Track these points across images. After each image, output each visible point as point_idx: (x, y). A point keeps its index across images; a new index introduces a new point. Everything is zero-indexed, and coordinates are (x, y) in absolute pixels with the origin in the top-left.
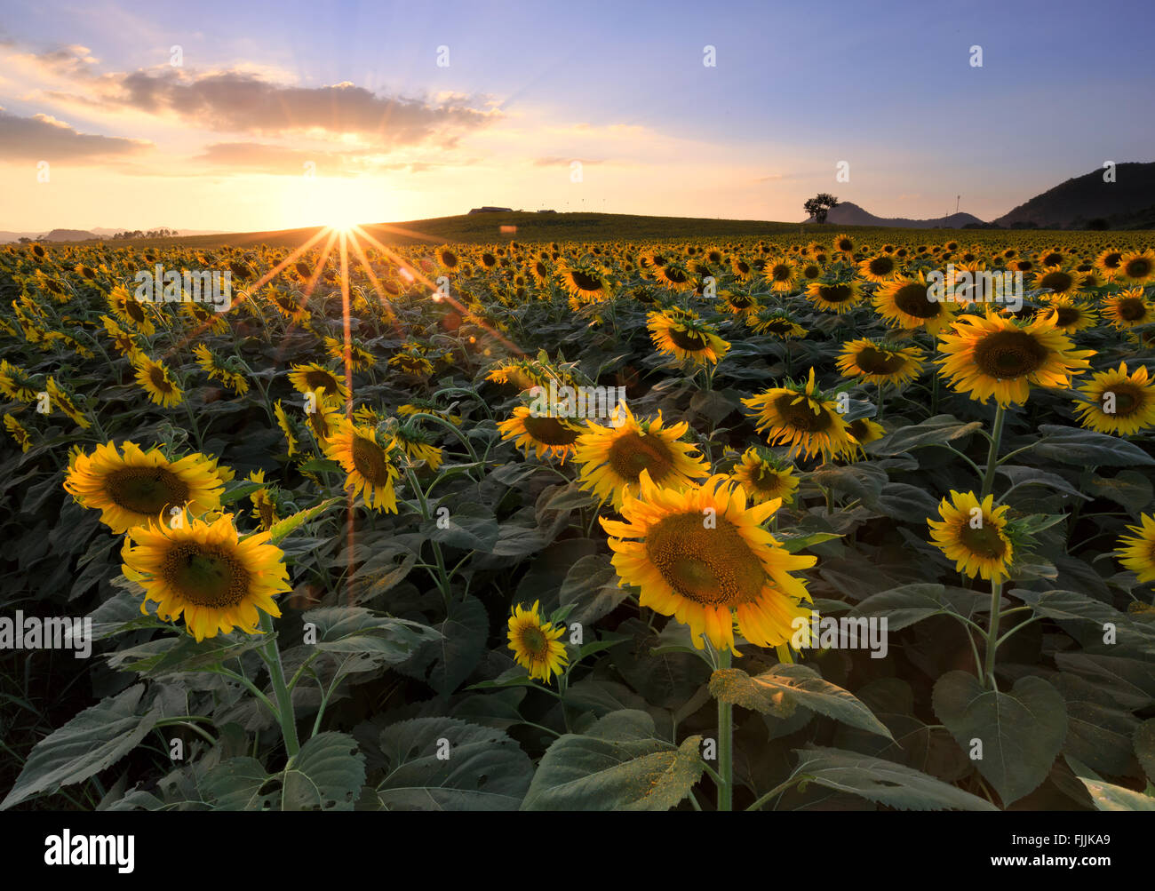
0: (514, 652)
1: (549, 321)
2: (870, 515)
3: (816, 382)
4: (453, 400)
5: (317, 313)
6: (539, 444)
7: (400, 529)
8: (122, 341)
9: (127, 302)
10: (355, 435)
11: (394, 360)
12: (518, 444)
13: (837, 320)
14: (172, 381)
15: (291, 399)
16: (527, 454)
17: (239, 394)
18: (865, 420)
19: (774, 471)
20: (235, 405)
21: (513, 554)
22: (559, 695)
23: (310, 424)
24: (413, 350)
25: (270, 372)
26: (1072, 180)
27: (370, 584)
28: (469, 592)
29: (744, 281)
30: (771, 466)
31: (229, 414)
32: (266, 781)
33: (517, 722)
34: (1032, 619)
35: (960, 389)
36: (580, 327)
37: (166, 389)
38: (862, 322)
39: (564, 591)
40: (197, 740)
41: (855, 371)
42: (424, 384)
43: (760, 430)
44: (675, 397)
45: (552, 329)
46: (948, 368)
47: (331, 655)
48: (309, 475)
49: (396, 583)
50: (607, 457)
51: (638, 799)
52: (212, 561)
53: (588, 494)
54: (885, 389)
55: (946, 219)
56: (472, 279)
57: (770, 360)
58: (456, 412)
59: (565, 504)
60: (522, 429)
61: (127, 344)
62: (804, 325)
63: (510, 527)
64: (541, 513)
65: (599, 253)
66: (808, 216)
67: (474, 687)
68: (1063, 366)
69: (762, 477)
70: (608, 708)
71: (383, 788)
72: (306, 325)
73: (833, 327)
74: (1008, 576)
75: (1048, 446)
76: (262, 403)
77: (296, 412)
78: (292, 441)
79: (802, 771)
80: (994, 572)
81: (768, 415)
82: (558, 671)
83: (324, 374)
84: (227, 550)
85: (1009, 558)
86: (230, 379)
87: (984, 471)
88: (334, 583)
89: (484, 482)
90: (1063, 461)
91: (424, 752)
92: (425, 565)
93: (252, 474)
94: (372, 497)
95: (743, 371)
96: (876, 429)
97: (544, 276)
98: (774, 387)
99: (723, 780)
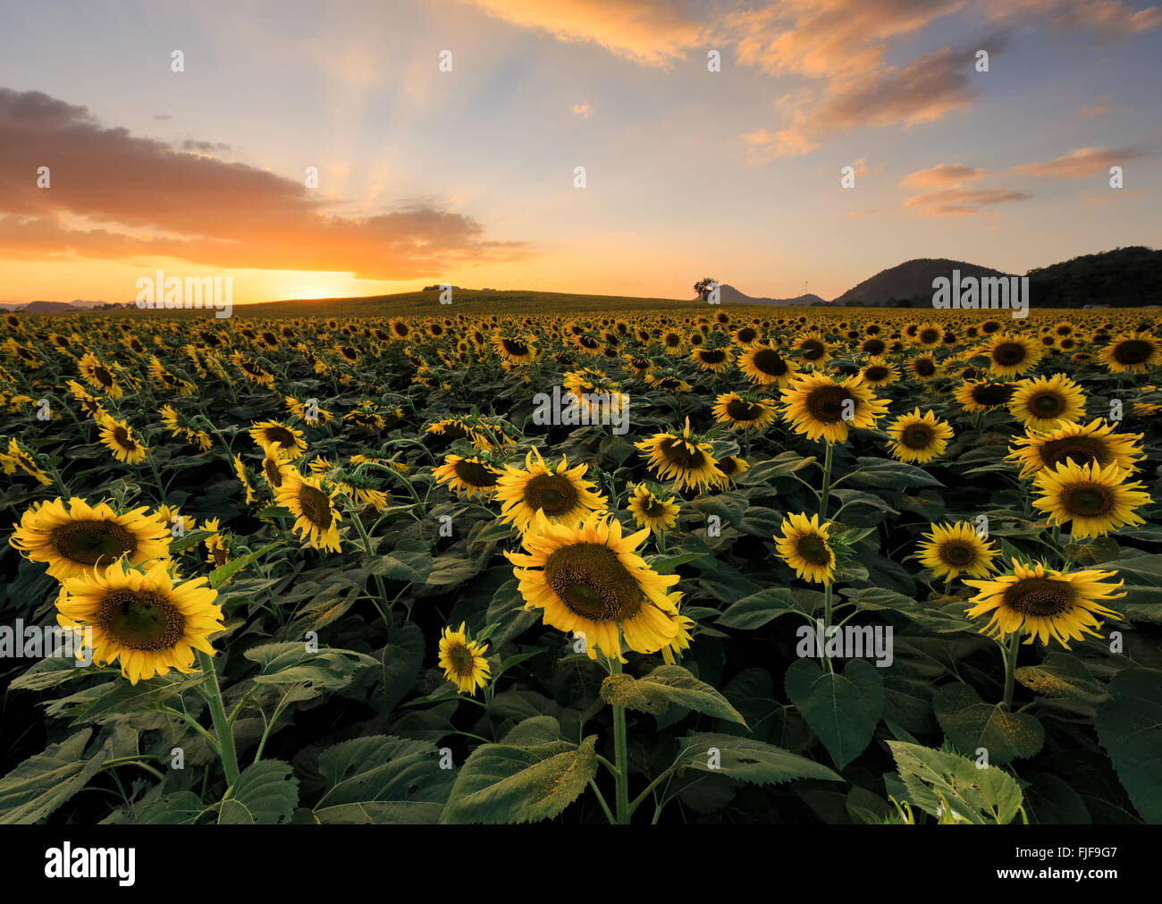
0: (444, 670)
1: (488, 380)
2: (738, 534)
3: (691, 428)
4: (399, 449)
5: (280, 376)
6: (469, 486)
7: (349, 565)
8: (89, 404)
9: (96, 368)
10: (303, 484)
11: (349, 416)
12: (451, 486)
13: (716, 377)
14: (136, 440)
15: (253, 453)
16: (459, 494)
17: (202, 448)
18: (733, 457)
19: (660, 502)
20: (198, 460)
21: (447, 582)
22: (485, 705)
23: (266, 475)
24: (367, 407)
25: (234, 429)
26: (886, 270)
27: (317, 617)
28: (410, 619)
29: (645, 346)
30: (657, 497)
31: (193, 468)
32: (202, 812)
33: (450, 732)
34: (857, 612)
35: (799, 431)
36: (512, 385)
37: (130, 447)
38: (733, 380)
39: (491, 612)
40: (140, 779)
41: (726, 418)
42: (376, 435)
43: (650, 468)
44: (588, 443)
45: (489, 387)
46: (789, 415)
47: (276, 686)
48: (267, 520)
49: (341, 614)
50: (523, 495)
51: (543, 798)
52: (148, 607)
53: (508, 527)
54: (750, 432)
55: (798, 299)
56: (422, 346)
57: (665, 410)
58: (403, 459)
59: (489, 536)
60: (453, 474)
61: (93, 406)
62: (690, 382)
63: (445, 558)
64: (472, 545)
65: (530, 324)
66: (697, 295)
67: (410, 704)
68: (870, 412)
69: (650, 506)
70: (524, 715)
71: (320, 807)
72: (271, 386)
73: (712, 383)
74: (834, 579)
75: (863, 473)
76: (226, 457)
77: (254, 464)
78: (250, 491)
79: (684, 756)
80: (824, 575)
81: (656, 455)
82: (482, 684)
83: (283, 430)
84: (162, 596)
85: (833, 565)
86: (194, 436)
87: (820, 494)
88: (286, 617)
89: (425, 520)
90: (875, 485)
91: (359, 769)
92: (369, 597)
93: (207, 522)
94: (319, 539)
95: (643, 419)
96: (742, 464)
97: (482, 343)
98: (660, 432)
99: (619, 771)
